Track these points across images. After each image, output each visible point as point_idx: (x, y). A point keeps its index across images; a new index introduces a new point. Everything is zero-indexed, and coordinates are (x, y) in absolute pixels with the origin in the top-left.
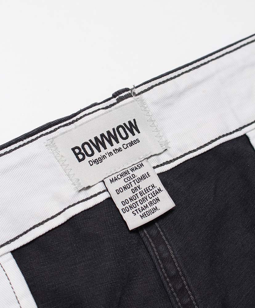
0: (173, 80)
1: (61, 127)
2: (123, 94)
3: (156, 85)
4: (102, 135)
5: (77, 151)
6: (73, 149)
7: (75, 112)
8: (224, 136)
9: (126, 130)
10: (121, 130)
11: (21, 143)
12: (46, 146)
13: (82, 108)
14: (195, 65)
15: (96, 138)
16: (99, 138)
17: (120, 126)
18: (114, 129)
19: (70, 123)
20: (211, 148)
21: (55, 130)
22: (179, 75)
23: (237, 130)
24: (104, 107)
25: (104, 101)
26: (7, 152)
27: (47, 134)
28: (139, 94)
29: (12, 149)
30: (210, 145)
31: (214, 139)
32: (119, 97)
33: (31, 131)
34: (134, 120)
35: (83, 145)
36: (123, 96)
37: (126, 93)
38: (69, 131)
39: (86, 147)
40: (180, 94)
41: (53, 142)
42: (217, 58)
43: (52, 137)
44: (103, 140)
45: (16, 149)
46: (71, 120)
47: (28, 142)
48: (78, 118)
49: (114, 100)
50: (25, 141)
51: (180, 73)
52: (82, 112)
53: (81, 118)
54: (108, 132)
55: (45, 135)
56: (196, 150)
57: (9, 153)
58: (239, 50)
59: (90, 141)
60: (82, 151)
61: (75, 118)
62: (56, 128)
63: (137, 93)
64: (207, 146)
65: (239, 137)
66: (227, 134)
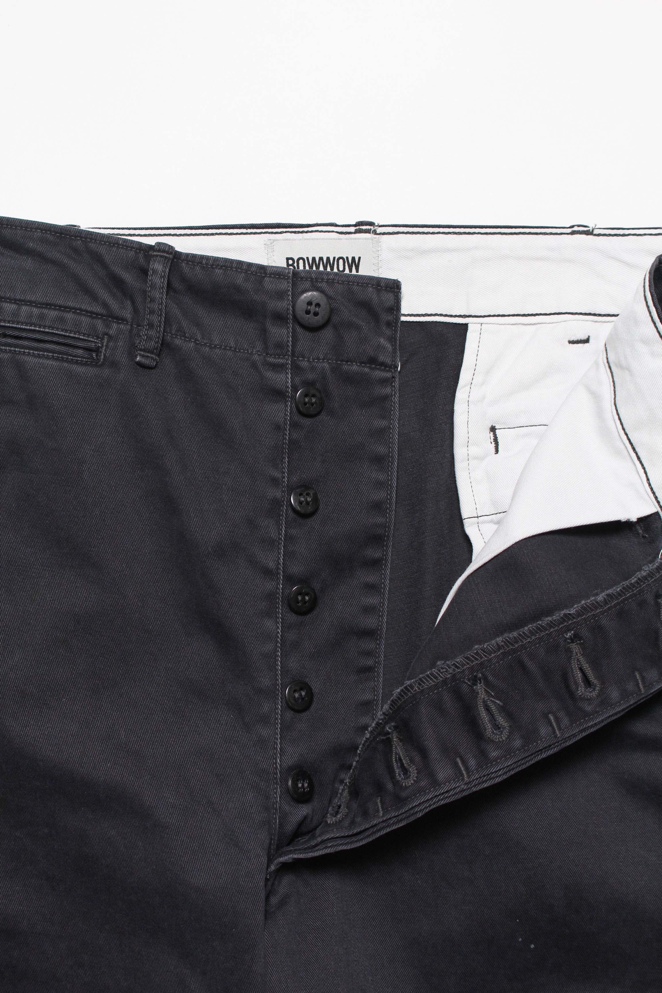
0: (424, 235)
1: (288, 232)
2: (364, 227)
3: (403, 233)
4: (321, 259)
5: (291, 262)
6: (288, 259)
7: (311, 223)
8: (441, 315)
9: (346, 264)
10: (341, 261)
11: (244, 231)
12: (265, 244)
13: (319, 222)
14: (457, 230)
15: (314, 259)
16: (317, 260)
17: (342, 258)
18: (334, 258)
19: (299, 232)
20: (421, 321)
21: (281, 233)
22: (433, 233)
23: (460, 316)
24: (339, 231)
25: (343, 226)
26: (228, 233)
27: (272, 233)
28: (380, 234)
29: (233, 233)
30: (423, 317)
31: (430, 313)
32: (359, 228)
33: (259, 224)
34: (360, 258)
35: (299, 259)
36: (363, 229)
37: (368, 227)
38: (293, 240)
39: (301, 262)
40: (424, 252)
41: (272, 245)
42: (486, 234)
43: (274, 238)
44: (319, 264)
45: (237, 234)
46: (301, 230)
47: (251, 233)
48: (309, 231)
49: (352, 229)
50: (249, 231)
51: (426, 231)
52: (317, 226)
53: (312, 232)
54: (328, 259)
55: (269, 234)
56: (406, 315)
57: (229, 235)
58: (515, 236)
59: (308, 258)
60: (295, 265)
61: (306, 229)
62: (283, 232)
63: (378, 232)
64: (418, 317)
65: (459, 324)
66: (446, 316)
